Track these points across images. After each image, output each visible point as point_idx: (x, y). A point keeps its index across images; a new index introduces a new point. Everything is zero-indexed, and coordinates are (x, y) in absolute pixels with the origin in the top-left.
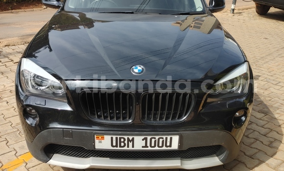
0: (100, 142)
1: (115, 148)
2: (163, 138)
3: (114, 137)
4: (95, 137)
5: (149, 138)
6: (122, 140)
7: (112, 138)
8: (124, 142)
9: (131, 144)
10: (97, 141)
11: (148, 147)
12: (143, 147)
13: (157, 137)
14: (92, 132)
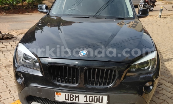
0: (58, 97)
1: (67, 101)
2: (97, 97)
3: (67, 94)
4: (56, 93)
5: (88, 96)
6: (72, 96)
7: (65, 95)
8: (73, 97)
9: (77, 99)
10: (56, 96)
11: (87, 102)
12: (84, 101)
13: (93, 96)
14: (54, 90)
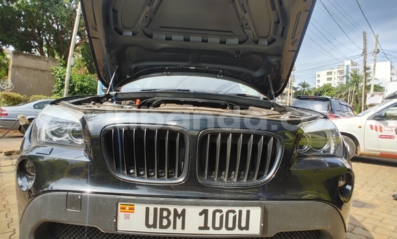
0: (127, 217)
1: (152, 230)
2: (234, 212)
3: (152, 207)
4: (119, 206)
5: (211, 210)
6: (165, 214)
7: (147, 209)
8: (167, 218)
9: (179, 222)
10: (121, 215)
11: (208, 228)
12: (200, 228)
13: (225, 210)
14: (114, 199)
